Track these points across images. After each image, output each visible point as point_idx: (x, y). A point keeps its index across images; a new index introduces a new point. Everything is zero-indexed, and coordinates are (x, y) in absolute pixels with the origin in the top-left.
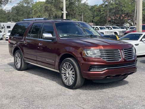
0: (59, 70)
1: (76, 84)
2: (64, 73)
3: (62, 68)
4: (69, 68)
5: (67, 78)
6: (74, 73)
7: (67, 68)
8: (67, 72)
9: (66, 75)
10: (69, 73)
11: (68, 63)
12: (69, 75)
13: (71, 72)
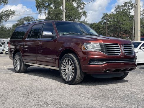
0: (59, 67)
1: (76, 79)
2: (64, 69)
3: (62, 65)
4: (69, 64)
5: (67, 74)
6: (73, 68)
7: (67, 64)
8: (67, 68)
9: (66, 71)
10: (68, 68)
11: (68, 58)
12: (68, 70)
13: (70, 68)
